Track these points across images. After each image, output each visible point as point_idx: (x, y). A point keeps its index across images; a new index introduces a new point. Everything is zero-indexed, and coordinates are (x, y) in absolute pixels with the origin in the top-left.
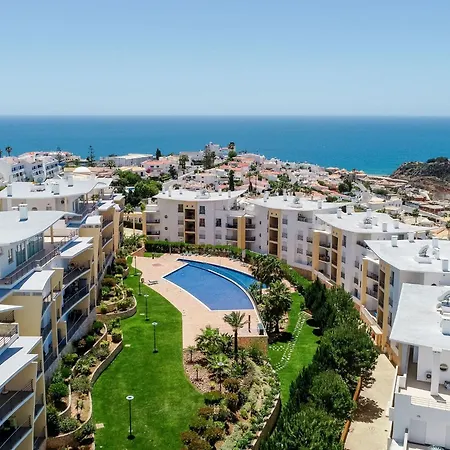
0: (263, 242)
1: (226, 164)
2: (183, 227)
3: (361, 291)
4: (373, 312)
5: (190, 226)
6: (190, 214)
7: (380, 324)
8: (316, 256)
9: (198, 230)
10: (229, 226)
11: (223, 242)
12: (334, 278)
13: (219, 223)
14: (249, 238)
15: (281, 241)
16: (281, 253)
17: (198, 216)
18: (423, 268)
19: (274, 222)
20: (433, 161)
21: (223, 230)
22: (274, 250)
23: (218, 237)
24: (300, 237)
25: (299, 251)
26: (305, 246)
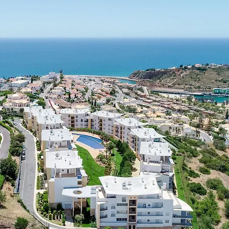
0: (97, 126)
1: (61, 83)
2: (70, 122)
3: (129, 142)
4: (133, 147)
5: (73, 122)
6: (73, 118)
7: (135, 151)
8: (114, 131)
9: (75, 123)
10: (85, 121)
11: (84, 127)
12: (121, 138)
13: (82, 120)
14: (92, 125)
15: (103, 127)
16: (103, 130)
17: (75, 119)
18: (145, 137)
19: (101, 121)
20: (148, 70)
21: (84, 123)
22: (101, 129)
23: (82, 125)
24: (109, 125)
25: (109, 129)
26: (111, 128)
